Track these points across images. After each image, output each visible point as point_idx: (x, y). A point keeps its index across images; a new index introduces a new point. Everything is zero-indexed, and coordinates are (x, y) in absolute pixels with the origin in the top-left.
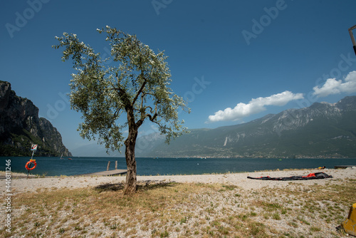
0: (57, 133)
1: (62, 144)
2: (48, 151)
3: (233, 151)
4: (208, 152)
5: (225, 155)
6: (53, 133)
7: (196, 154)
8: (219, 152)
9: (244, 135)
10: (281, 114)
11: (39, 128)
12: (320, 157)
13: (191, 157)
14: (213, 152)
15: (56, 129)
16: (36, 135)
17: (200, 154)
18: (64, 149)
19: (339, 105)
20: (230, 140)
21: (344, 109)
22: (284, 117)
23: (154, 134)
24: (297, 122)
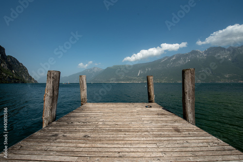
0: (23, 67)
1: (29, 75)
2: (18, 79)
3: (143, 78)
4: (128, 80)
5: (138, 81)
6: (20, 67)
7: (121, 80)
8: (134, 80)
9: (150, 69)
10: (173, 57)
11: (8, 63)
14: (131, 80)
15: (22, 64)
16: (6, 68)
17: (123, 80)
18: (31, 78)
19: (205, 52)
20: (142, 72)
21: (208, 54)
22: (174, 58)
23: (94, 68)
24: (181, 62)
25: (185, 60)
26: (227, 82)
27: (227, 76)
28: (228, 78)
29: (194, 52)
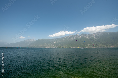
3: (56, 46)
5: (54, 47)
7: (45, 46)
8: (52, 46)
9: (59, 41)
12: (76, 47)
13: (43, 47)
20: (56, 43)
21: (82, 36)
22: (69, 37)
23: (30, 40)
24: (72, 39)
25: (73, 38)
26: (89, 47)
27: (88, 45)
28: (89, 46)
29: (77, 35)
